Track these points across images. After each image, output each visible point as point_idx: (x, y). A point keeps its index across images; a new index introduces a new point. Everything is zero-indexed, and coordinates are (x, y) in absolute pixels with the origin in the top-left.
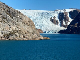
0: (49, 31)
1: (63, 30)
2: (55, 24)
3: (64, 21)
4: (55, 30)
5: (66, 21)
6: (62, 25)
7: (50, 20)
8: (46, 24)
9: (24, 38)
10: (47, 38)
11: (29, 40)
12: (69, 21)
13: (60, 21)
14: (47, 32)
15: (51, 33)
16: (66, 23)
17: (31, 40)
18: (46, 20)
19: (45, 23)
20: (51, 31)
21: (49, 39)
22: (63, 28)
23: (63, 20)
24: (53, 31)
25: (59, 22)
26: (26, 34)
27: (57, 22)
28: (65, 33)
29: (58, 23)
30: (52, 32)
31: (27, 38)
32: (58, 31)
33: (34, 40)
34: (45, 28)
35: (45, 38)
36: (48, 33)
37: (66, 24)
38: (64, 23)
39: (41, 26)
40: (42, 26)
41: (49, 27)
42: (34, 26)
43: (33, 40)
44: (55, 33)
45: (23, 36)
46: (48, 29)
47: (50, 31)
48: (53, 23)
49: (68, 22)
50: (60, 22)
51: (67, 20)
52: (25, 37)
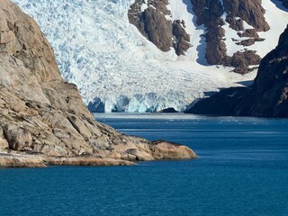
0: (126, 101)
1: (224, 91)
2: (164, 49)
3: (226, 27)
4: (171, 93)
5: (246, 26)
6: (212, 54)
7: (130, 17)
8: (101, 46)
9: (11, 148)
10: (174, 149)
11: (51, 164)
12: (266, 28)
13: (198, 23)
14: (108, 108)
15: (137, 109)
16: (244, 43)
17: (65, 165)
18: (97, 20)
19: (90, 39)
20: (139, 97)
21: (187, 156)
22: (223, 78)
23: (224, 17)
24: (152, 95)
25: (195, 34)
26: (22, 119)
27: (177, 29)
28: (242, 115)
29: (187, 38)
30: (147, 104)
31: (37, 148)
32: (190, 99)
33: (89, 165)
34: (94, 77)
35: (163, 147)
36: (115, 110)
37: (241, 48)
38: (231, 41)
39: (68, 64)
40: (73, 62)
41: (119, 68)
42: (51, 60)
43: (81, 164)
44: (171, 110)
45: (5, 136)
46: (118, 80)
47: (130, 95)
48: (151, 39)
49: (261, 34)
50: (202, 32)
51: (252, 20)
52: (21, 140)
